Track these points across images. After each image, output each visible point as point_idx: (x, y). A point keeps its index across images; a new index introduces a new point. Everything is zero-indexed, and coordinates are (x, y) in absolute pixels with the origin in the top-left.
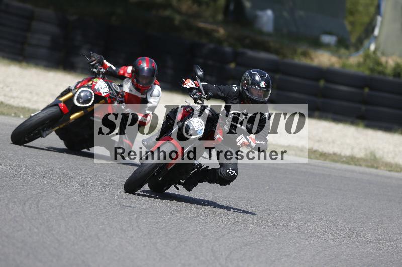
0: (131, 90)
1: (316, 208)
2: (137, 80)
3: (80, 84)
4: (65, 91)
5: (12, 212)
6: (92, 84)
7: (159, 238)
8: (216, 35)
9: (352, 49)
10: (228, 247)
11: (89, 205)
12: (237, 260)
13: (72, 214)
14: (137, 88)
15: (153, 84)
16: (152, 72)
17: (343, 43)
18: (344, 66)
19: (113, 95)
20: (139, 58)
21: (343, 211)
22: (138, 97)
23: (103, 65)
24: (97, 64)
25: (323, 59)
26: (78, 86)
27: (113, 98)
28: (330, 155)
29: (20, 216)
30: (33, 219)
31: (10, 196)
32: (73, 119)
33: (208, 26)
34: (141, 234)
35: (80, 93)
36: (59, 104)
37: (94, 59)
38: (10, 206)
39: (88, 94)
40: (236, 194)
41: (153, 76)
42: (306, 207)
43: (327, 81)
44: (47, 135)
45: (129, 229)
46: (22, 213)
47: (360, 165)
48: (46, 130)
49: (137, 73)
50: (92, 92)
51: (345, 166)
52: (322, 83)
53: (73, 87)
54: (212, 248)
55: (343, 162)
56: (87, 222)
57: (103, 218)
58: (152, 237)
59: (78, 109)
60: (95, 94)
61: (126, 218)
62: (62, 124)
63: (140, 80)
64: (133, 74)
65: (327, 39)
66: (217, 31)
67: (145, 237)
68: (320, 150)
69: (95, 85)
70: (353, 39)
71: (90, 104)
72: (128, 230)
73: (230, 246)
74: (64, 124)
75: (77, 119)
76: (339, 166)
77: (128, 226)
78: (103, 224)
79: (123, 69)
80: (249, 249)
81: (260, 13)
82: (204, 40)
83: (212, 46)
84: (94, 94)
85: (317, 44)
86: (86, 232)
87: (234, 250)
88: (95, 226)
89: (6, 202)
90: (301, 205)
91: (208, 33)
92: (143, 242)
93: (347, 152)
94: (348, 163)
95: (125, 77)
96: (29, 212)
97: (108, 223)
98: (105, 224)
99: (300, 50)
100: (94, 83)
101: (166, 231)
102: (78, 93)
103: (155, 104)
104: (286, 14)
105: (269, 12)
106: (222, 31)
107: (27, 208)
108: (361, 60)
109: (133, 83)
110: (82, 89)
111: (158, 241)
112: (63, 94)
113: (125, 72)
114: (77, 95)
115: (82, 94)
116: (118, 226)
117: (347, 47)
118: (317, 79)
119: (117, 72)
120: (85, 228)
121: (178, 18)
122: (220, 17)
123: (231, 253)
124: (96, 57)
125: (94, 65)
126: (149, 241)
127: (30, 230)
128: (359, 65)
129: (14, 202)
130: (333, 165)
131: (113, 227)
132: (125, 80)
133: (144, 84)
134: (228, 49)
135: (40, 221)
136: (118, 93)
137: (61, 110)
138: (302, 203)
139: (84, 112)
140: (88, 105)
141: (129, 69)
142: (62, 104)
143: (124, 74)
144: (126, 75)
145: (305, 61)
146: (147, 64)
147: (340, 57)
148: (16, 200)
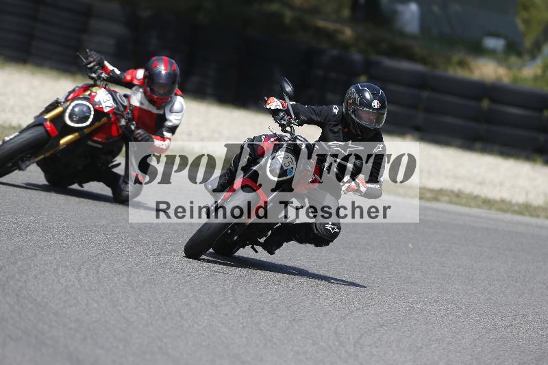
0: (141, 103)
1: (478, 275)
2: (151, 89)
3: (72, 95)
4: (50, 105)
5: (62, 281)
6: (90, 95)
7: (263, 316)
8: (340, 37)
9: (527, 57)
10: (357, 327)
11: (169, 271)
12: (370, 346)
13: (144, 283)
14: (152, 101)
15: (173, 95)
16: (172, 77)
17: (514, 49)
18: (515, 80)
19: (119, 111)
20: (154, 59)
21: (514, 279)
22: (152, 113)
23: (104, 68)
24: (96, 67)
25: (487, 70)
26: (70, 98)
27: (118, 114)
28: (495, 202)
29: (73, 285)
30: (91, 290)
31: (60, 257)
32: (64, 144)
33: (330, 26)
34: (238, 310)
35: (74, 107)
36: (45, 123)
37: (92, 60)
38: (61, 271)
39: (85, 109)
40: (369, 254)
41: (174, 83)
42: (464, 273)
43: (493, 100)
44: (27, 166)
45: (223, 303)
46: (77, 282)
47: (538, 216)
48: (26, 160)
49: (150, 78)
50: (91, 106)
51: (518, 218)
52: (485, 104)
53: (62, 99)
54: (336, 329)
55: (514, 212)
56: (165, 294)
57: (187, 288)
58: (254, 314)
59: (71, 130)
60: (95, 110)
61: (219, 289)
62: (48, 151)
63: (156, 89)
64: (146, 80)
65: (492, 43)
66: (342, 32)
67: (244, 314)
68: (483, 196)
69: (94, 96)
70: (528, 43)
71: (88, 123)
72: (221, 305)
73: (361, 327)
74: (51, 152)
75: (69, 144)
76: (508, 217)
77: (221, 299)
78: (186, 296)
79: (132, 74)
80: (386, 331)
81: (400, 8)
82: (324, 45)
83: (335, 52)
84: (92, 109)
85: (478, 50)
86: (164, 308)
87: (366, 333)
88: (175, 299)
89: (55, 267)
90: (458, 270)
91: (329, 36)
92: (241, 321)
93: (520, 198)
94: (521, 213)
95: (134, 85)
96: (86, 281)
97: (194, 296)
98: (190, 296)
99: (455, 59)
100: (93, 94)
101: (272, 306)
102: (70, 108)
103: (176, 122)
104: (436, 9)
105: (414, 7)
106: (348, 33)
107: (83, 274)
108: (539, 71)
109: (145, 93)
110: (76, 102)
111: (262, 320)
112: (48, 110)
113: (134, 77)
114: (68, 111)
115: (76, 109)
116: (208, 300)
117: (519, 54)
118: (478, 99)
119: (123, 77)
120: (163, 303)
121: (288, 15)
122: (346, 13)
123: (361, 337)
124: (95, 57)
125: (91, 68)
126: (249, 319)
127: (87, 305)
128: (536, 78)
129: (66, 266)
130: (501, 216)
131: (201, 300)
132: (134, 88)
133: (162, 95)
134: (357, 57)
135: (102, 292)
136: (125, 107)
137: (47, 131)
138: (459, 268)
139: (80, 135)
140: (84, 125)
141: (140, 73)
142: (48, 123)
143: (132, 80)
144: (136, 82)
145: (461, 73)
146: (166, 66)
147: (509, 68)
148: (68, 263)
